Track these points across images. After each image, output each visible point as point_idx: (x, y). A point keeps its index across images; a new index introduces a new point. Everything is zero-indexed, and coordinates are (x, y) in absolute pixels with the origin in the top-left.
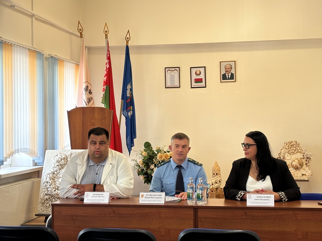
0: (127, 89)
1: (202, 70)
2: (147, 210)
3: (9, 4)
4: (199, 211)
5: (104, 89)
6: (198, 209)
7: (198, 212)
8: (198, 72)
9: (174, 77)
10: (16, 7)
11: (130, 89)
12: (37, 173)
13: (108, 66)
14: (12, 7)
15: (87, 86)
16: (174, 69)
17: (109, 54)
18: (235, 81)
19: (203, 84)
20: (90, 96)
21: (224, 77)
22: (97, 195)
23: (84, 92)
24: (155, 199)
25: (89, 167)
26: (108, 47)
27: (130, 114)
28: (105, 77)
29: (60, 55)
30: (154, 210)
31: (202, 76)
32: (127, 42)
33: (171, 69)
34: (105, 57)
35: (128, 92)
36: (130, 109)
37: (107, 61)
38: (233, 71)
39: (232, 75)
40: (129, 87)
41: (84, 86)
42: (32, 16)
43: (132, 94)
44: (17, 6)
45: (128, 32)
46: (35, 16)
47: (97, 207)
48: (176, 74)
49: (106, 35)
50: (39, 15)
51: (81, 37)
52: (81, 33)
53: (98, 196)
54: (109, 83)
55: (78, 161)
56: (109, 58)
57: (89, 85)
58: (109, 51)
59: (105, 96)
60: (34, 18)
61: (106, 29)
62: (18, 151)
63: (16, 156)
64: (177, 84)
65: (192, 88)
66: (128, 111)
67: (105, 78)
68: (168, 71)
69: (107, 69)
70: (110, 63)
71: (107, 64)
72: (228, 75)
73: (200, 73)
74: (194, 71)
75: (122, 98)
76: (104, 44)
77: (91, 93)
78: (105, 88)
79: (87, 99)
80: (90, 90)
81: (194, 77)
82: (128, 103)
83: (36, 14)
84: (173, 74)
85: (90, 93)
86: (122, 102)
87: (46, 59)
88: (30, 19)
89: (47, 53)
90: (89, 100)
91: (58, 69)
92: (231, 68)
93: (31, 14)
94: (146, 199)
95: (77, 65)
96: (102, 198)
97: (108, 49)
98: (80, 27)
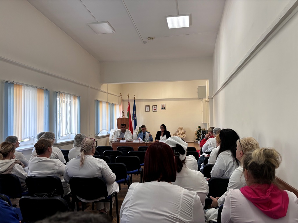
1: (156, 106)
9: (148, 108)
12: (108, 136)
14: (102, 91)
16: (148, 106)
21: (162, 108)
25: (121, 133)
27: (135, 119)
29: (115, 103)
31: (156, 108)
32: (134, 98)
35: (135, 113)
37: (128, 104)
38: (165, 107)
40: (135, 111)
41: (122, 111)
42: (107, 93)
45: (135, 96)
47: (122, 143)
49: (128, 97)
50: (109, 92)
51: (121, 97)
55: (118, 132)
56: (129, 103)
58: (129, 101)
61: (128, 95)
62: (103, 130)
63: (103, 131)
64: (149, 110)
67: (128, 109)
68: (146, 106)
69: (128, 106)
74: (153, 106)
75: (133, 115)
76: (128, 99)
81: (154, 108)
82: (135, 116)
87: (111, 104)
88: (107, 94)
89: (111, 103)
91: (114, 107)
94: (135, 141)
95: (120, 105)
98: (121, 95)
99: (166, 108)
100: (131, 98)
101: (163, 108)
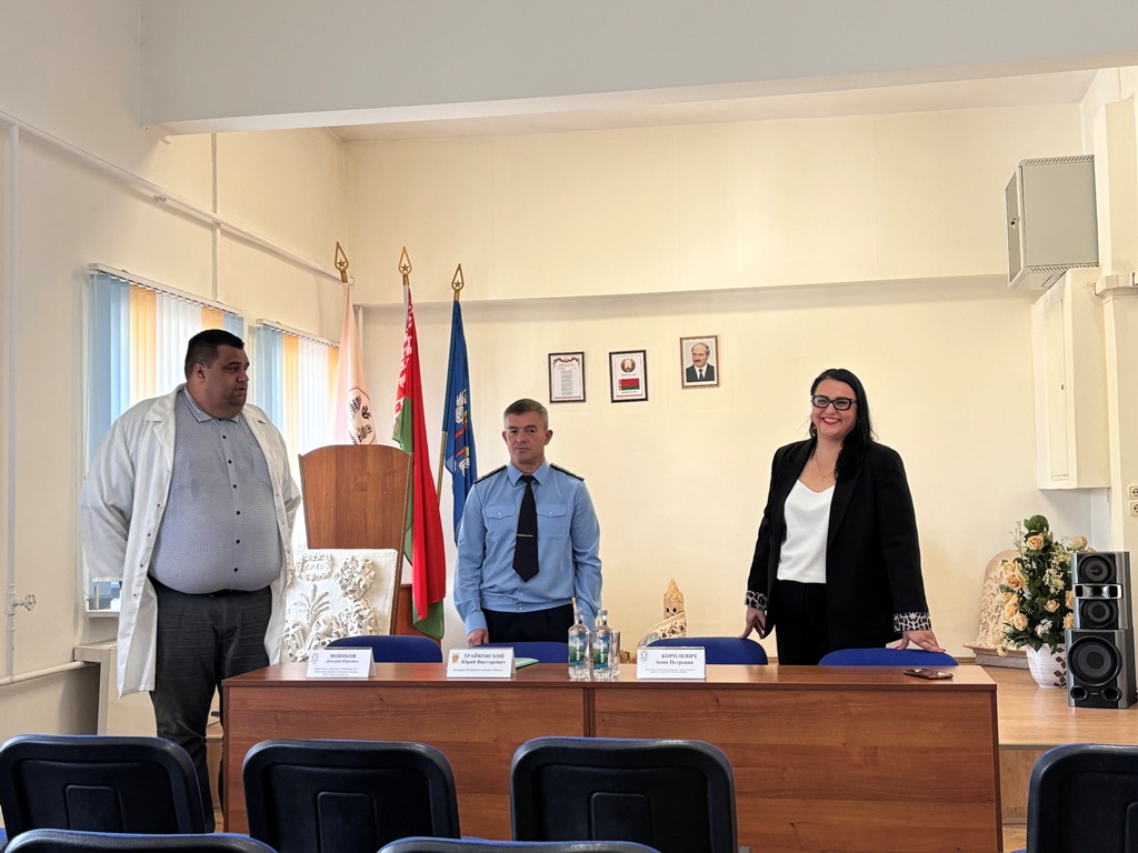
0: (456, 407)
1: (638, 358)
2: (467, 695)
3: (152, 194)
4: (598, 695)
5: (399, 405)
6: (596, 691)
7: (596, 698)
8: (628, 365)
9: (571, 376)
10: (168, 202)
11: (464, 405)
13: (409, 350)
14: (159, 200)
15: (358, 399)
16: (570, 357)
17: (413, 321)
18: (717, 385)
19: (640, 392)
20: (365, 422)
21: (691, 375)
22: (339, 656)
23: (350, 413)
24: (488, 666)
26: (410, 304)
27: (463, 465)
28: (401, 375)
29: (287, 323)
30: (484, 695)
31: (638, 374)
32: (457, 292)
33: (563, 357)
34: (404, 329)
35: (459, 412)
36: (465, 453)
37: (406, 338)
38: (712, 361)
39: (710, 369)
40: (460, 401)
41: (351, 397)
42: (214, 225)
43: (468, 417)
44: (170, 199)
45: (459, 268)
46: (222, 226)
47: (337, 689)
48: (575, 368)
49: (405, 276)
50: (231, 223)
51: (344, 280)
52: (343, 272)
53: (342, 659)
54: (412, 389)
56: (412, 332)
57: (363, 397)
58: (412, 315)
59: (401, 423)
60: (218, 231)
61: (405, 262)
64: (578, 393)
65: (613, 401)
66: (458, 460)
67: (403, 379)
68: (556, 361)
69: (406, 357)
70: (414, 343)
71: (406, 345)
72: (701, 371)
73: (633, 365)
74: (617, 360)
75: (445, 428)
76: (401, 300)
77: (369, 415)
78: (402, 404)
79: (358, 429)
80: (365, 409)
81: (619, 375)
82: (460, 439)
83: (224, 220)
84: (567, 369)
85: (366, 414)
86: (444, 436)
88: (209, 233)
89: (253, 316)
90: (363, 432)
91: (281, 356)
92: (708, 353)
93: (210, 221)
94: (465, 666)
95: (335, 348)
96: (352, 665)
97: (410, 310)
98: (341, 257)
99: (725, 372)
100: (431, 291)
101: (700, 373)
